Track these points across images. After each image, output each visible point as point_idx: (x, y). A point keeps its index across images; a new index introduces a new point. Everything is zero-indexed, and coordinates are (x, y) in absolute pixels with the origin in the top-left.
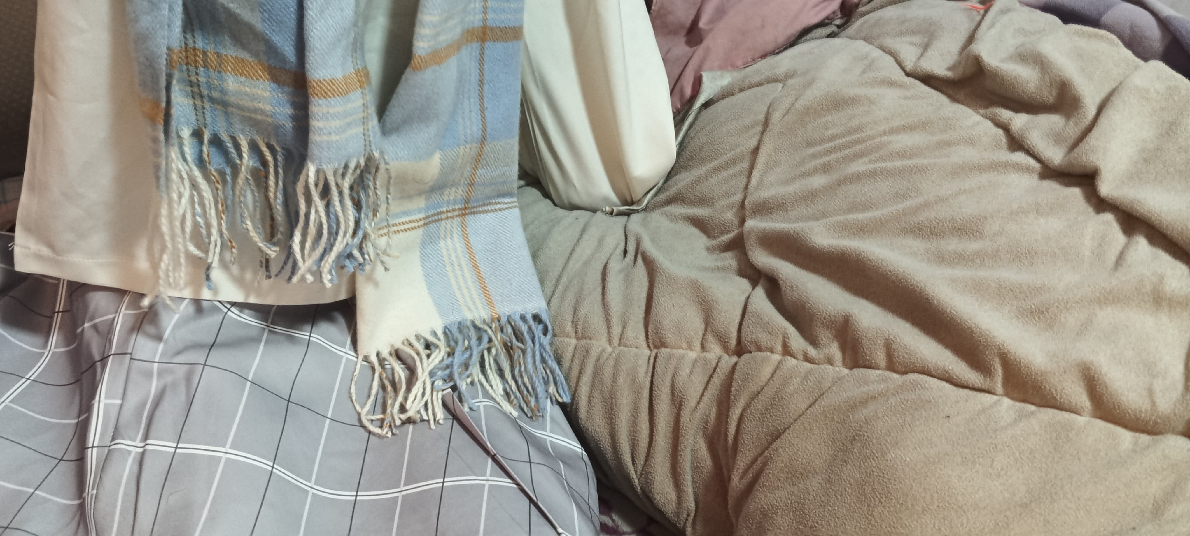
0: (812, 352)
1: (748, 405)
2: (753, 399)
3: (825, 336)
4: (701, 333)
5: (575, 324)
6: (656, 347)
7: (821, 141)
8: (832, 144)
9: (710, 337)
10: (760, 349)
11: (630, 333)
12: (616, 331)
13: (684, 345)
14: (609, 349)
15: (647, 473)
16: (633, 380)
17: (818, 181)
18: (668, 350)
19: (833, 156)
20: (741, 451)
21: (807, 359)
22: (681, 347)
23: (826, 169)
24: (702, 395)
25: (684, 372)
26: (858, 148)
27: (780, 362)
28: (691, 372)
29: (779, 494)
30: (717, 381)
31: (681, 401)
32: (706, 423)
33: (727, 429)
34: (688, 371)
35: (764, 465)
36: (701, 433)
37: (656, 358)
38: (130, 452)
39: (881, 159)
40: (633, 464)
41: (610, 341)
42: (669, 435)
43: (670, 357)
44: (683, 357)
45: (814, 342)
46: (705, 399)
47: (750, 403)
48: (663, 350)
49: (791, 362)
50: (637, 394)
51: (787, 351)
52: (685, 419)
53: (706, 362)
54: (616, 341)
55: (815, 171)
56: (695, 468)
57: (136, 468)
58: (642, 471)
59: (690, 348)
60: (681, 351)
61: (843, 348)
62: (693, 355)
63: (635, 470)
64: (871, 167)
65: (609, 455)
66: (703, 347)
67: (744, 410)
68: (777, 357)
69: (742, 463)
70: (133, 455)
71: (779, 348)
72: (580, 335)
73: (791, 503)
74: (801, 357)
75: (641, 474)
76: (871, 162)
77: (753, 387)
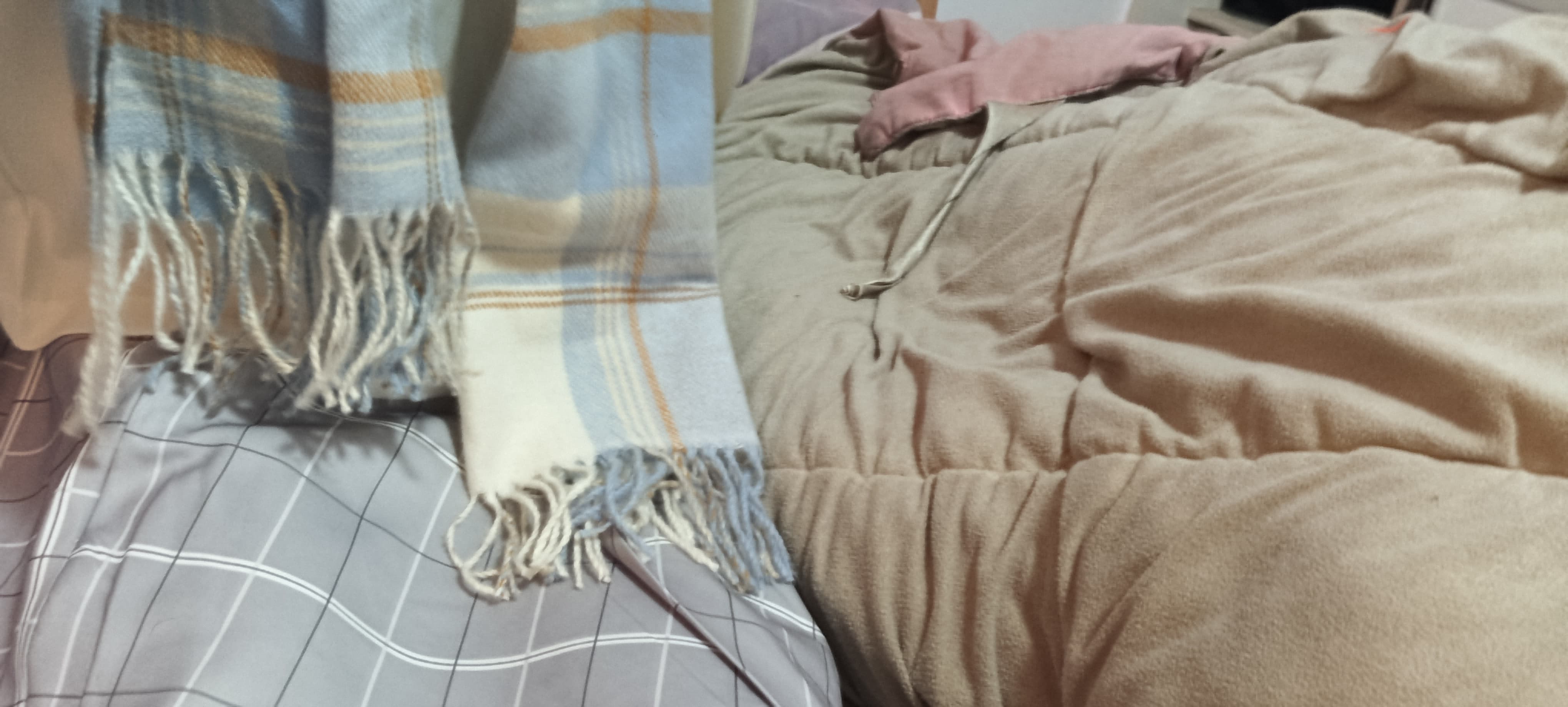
0: (1189, 442)
1: (1090, 531)
2: (1098, 520)
3: (1207, 416)
4: (1004, 444)
5: (804, 448)
6: (933, 470)
7: (1177, 189)
8: (1193, 189)
9: (1019, 448)
10: (1102, 449)
11: (890, 455)
12: (870, 451)
13: (979, 463)
14: (859, 479)
15: (925, 661)
16: (899, 519)
17: (1177, 234)
18: (953, 472)
19: (1197, 202)
20: (1084, 602)
21: (1183, 453)
22: (973, 466)
23: (1188, 218)
24: (1012, 529)
25: (981, 499)
26: (1234, 187)
27: (1138, 466)
28: (992, 499)
29: (1154, 654)
30: (1035, 506)
31: (978, 543)
32: (1019, 573)
33: (1056, 574)
34: (986, 498)
35: (1126, 614)
36: (1011, 592)
37: (934, 486)
38: (99, 563)
39: (1273, 193)
40: (902, 648)
41: (860, 469)
42: (959, 599)
43: (957, 480)
44: (977, 478)
45: (1191, 428)
46: (1017, 534)
47: (1095, 527)
48: (946, 474)
49: (1155, 460)
50: (905, 538)
51: (1148, 445)
52: (985, 566)
53: (1015, 483)
54: (869, 466)
55: (1172, 224)
56: (1003, 649)
57: (106, 587)
58: (916, 659)
59: (987, 464)
60: (974, 471)
61: (1242, 429)
62: (992, 476)
63: (904, 659)
64: (1257, 204)
65: (862, 636)
66: (1009, 464)
67: (1084, 540)
68: (1131, 458)
69: (1084, 621)
70: (103, 568)
71: (1135, 443)
72: (813, 463)
73: (1177, 661)
74: (1171, 451)
75: (915, 664)
76: (1258, 198)
77: (1098, 503)
